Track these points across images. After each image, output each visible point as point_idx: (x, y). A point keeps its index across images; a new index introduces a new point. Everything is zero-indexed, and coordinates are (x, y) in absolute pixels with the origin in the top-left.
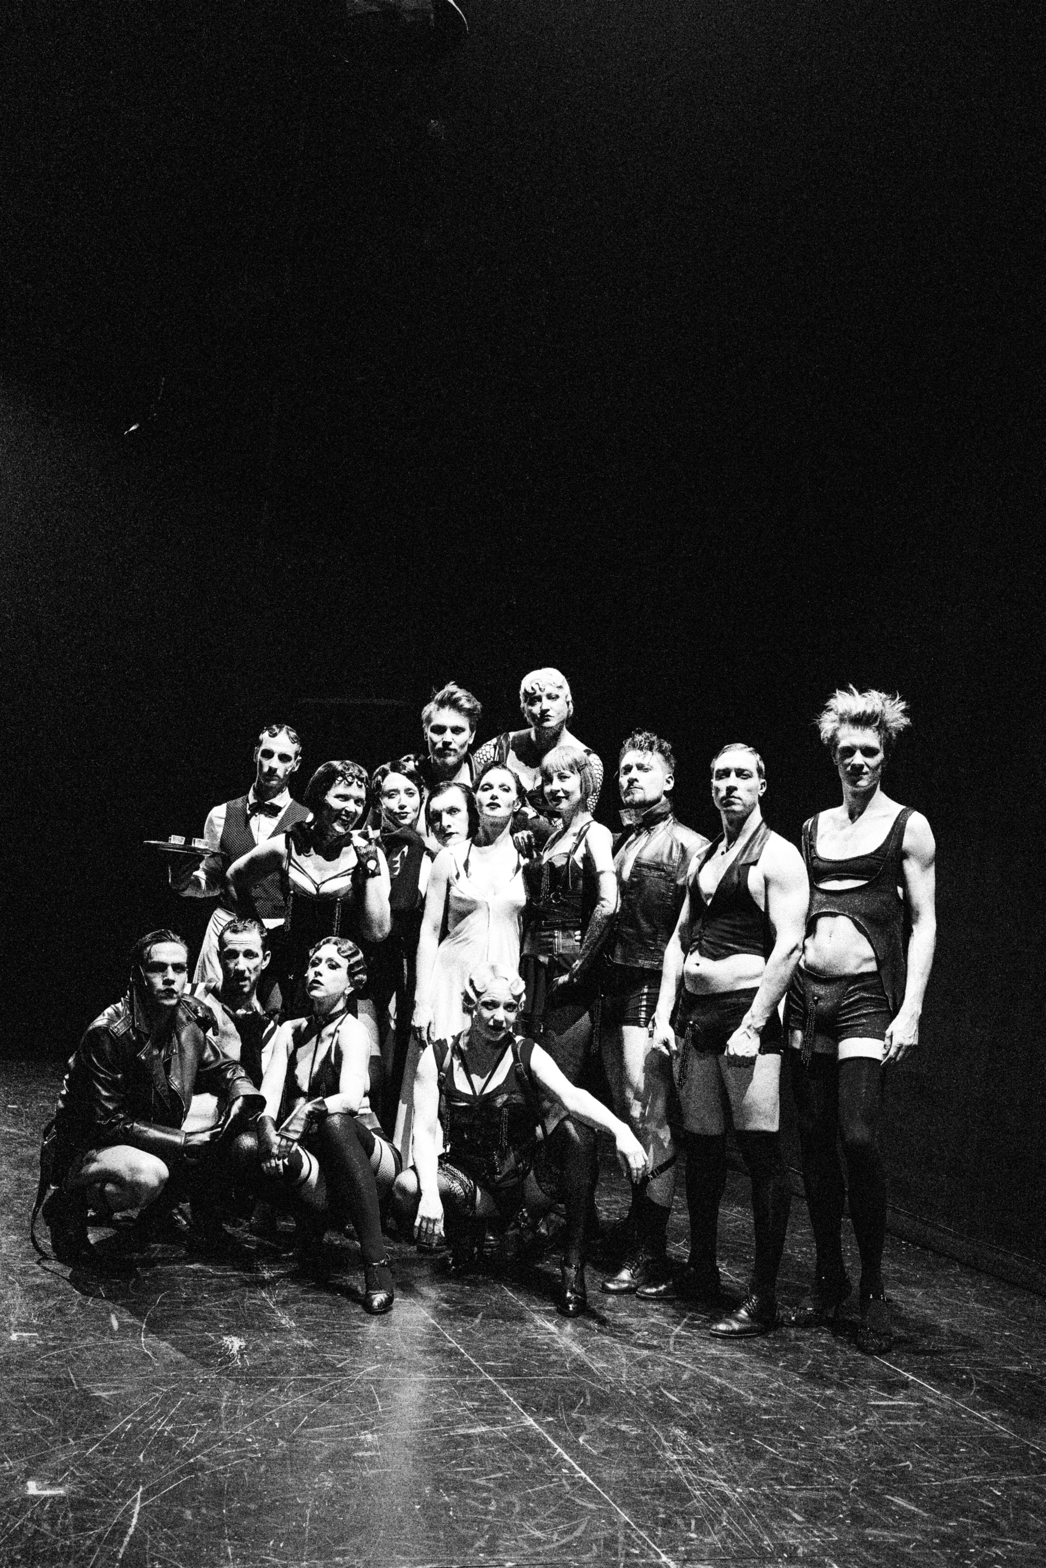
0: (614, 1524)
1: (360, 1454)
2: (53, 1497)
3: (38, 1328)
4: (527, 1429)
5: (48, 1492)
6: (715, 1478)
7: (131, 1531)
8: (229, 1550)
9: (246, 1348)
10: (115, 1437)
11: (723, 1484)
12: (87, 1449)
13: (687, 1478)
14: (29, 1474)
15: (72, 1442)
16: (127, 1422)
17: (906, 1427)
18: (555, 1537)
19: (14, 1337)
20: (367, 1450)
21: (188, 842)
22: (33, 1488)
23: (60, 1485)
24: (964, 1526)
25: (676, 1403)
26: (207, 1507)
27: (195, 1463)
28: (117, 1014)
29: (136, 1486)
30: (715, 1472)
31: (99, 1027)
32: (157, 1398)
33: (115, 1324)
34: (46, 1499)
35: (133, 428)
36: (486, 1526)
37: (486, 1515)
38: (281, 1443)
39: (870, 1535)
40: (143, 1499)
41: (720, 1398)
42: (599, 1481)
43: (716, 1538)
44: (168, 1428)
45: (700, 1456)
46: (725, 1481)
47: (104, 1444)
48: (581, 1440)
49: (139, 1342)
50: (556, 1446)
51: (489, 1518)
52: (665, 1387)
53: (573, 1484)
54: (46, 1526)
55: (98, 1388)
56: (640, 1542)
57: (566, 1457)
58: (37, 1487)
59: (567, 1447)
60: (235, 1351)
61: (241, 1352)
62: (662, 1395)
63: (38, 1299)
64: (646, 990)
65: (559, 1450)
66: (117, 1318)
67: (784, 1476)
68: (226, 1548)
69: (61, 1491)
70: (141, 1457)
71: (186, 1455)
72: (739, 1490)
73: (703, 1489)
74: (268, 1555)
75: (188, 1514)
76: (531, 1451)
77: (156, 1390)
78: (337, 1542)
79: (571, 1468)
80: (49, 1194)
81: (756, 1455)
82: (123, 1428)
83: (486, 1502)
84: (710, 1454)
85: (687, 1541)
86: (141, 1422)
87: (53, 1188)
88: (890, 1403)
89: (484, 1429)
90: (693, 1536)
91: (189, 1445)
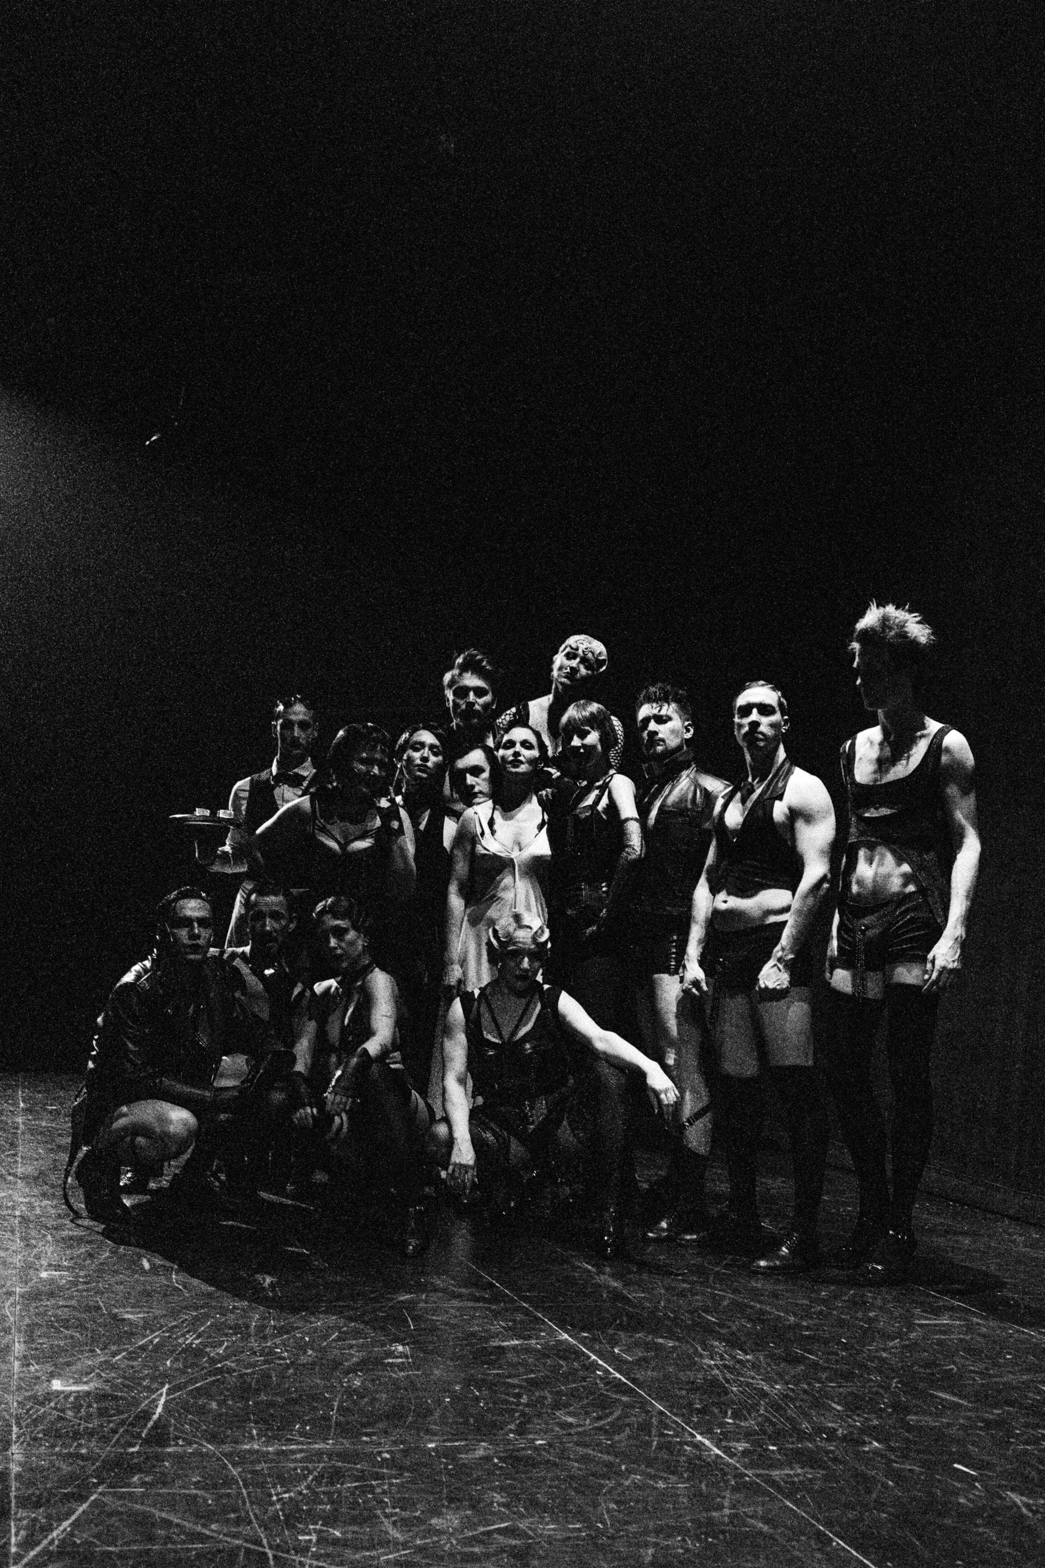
0: (647, 1412)
1: (390, 1361)
2: (78, 1392)
3: (68, 1269)
4: (561, 1342)
5: (74, 1388)
6: (753, 1378)
7: (155, 1417)
8: (254, 1432)
9: (278, 1283)
10: (143, 1348)
11: (760, 1382)
12: (114, 1357)
13: (725, 1378)
14: (52, 1375)
15: (99, 1351)
16: (155, 1337)
17: (950, 1340)
18: (588, 1422)
19: (44, 1275)
20: (397, 1357)
21: (214, 813)
22: (57, 1385)
23: (86, 1383)
24: (1008, 1413)
25: (714, 1323)
26: (233, 1400)
27: (222, 1367)
28: (146, 970)
29: (162, 1385)
30: (752, 1373)
31: (126, 984)
32: (186, 1320)
33: (146, 1265)
34: (71, 1393)
35: (154, 438)
36: (517, 1414)
37: (518, 1406)
38: (310, 1352)
39: (912, 1420)
40: (168, 1394)
41: (759, 1319)
42: (634, 1381)
43: (753, 1422)
44: (197, 1342)
45: (740, 1362)
46: (762, 1380)
47: (130, 1353)
48: (616, 1351)
49: (170, 1279)
50: (591, 1354)
51: (521, 1407)
52: (704, 1311)
53: (606, 1384)
54: (70, 1413)
55: (127, 1312)
56: (674, 1425)
57: (600, 1362)
58: (62, 1385)
59: (601, 1355)
60: (266, 1285)
61: (272, 1285)
62: (699, 1316)
63: (71, 1247)
64: (675, 937)
65: (594, 1357)
66: (149, 1261)
67: (824, 1376)
68: (251, 1430)
69: (86, 1388)
70: (168, 1363)
71: (213, 1361)
72: (777, 1387)
73: (740, 1386)
74: (295, 1435)
75: (214, 1405)
76: (565, 1359)
77: (186, 1314)
78: (364, 1425)
79: (606, 1371)
80: (80, 1155)
81: (797, 1360)
82: (151, 1341)
83: (519, 1396)
84: (748, 1361)
85: (722, 1425)
86: (169, 1337)
87: (85, 1148)
88: (935, 1322)
89: (517, 1342)
90: (730, 1421)
91: (218, 1354)
